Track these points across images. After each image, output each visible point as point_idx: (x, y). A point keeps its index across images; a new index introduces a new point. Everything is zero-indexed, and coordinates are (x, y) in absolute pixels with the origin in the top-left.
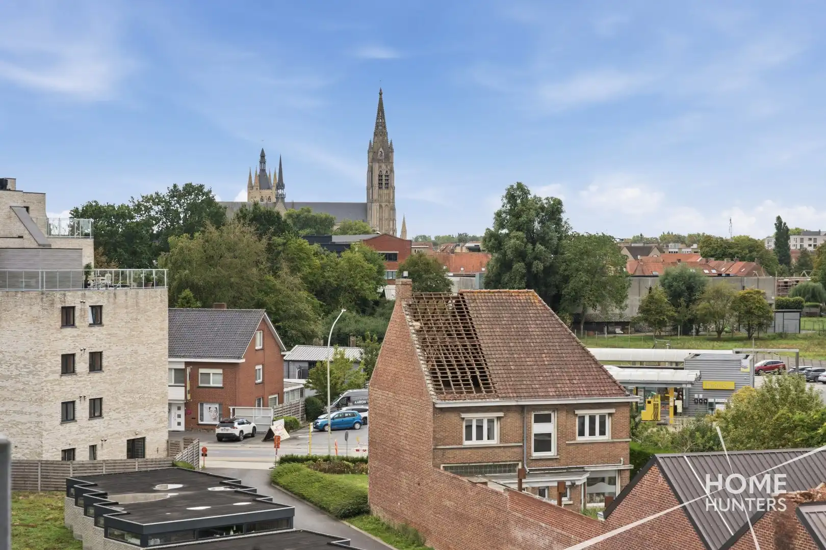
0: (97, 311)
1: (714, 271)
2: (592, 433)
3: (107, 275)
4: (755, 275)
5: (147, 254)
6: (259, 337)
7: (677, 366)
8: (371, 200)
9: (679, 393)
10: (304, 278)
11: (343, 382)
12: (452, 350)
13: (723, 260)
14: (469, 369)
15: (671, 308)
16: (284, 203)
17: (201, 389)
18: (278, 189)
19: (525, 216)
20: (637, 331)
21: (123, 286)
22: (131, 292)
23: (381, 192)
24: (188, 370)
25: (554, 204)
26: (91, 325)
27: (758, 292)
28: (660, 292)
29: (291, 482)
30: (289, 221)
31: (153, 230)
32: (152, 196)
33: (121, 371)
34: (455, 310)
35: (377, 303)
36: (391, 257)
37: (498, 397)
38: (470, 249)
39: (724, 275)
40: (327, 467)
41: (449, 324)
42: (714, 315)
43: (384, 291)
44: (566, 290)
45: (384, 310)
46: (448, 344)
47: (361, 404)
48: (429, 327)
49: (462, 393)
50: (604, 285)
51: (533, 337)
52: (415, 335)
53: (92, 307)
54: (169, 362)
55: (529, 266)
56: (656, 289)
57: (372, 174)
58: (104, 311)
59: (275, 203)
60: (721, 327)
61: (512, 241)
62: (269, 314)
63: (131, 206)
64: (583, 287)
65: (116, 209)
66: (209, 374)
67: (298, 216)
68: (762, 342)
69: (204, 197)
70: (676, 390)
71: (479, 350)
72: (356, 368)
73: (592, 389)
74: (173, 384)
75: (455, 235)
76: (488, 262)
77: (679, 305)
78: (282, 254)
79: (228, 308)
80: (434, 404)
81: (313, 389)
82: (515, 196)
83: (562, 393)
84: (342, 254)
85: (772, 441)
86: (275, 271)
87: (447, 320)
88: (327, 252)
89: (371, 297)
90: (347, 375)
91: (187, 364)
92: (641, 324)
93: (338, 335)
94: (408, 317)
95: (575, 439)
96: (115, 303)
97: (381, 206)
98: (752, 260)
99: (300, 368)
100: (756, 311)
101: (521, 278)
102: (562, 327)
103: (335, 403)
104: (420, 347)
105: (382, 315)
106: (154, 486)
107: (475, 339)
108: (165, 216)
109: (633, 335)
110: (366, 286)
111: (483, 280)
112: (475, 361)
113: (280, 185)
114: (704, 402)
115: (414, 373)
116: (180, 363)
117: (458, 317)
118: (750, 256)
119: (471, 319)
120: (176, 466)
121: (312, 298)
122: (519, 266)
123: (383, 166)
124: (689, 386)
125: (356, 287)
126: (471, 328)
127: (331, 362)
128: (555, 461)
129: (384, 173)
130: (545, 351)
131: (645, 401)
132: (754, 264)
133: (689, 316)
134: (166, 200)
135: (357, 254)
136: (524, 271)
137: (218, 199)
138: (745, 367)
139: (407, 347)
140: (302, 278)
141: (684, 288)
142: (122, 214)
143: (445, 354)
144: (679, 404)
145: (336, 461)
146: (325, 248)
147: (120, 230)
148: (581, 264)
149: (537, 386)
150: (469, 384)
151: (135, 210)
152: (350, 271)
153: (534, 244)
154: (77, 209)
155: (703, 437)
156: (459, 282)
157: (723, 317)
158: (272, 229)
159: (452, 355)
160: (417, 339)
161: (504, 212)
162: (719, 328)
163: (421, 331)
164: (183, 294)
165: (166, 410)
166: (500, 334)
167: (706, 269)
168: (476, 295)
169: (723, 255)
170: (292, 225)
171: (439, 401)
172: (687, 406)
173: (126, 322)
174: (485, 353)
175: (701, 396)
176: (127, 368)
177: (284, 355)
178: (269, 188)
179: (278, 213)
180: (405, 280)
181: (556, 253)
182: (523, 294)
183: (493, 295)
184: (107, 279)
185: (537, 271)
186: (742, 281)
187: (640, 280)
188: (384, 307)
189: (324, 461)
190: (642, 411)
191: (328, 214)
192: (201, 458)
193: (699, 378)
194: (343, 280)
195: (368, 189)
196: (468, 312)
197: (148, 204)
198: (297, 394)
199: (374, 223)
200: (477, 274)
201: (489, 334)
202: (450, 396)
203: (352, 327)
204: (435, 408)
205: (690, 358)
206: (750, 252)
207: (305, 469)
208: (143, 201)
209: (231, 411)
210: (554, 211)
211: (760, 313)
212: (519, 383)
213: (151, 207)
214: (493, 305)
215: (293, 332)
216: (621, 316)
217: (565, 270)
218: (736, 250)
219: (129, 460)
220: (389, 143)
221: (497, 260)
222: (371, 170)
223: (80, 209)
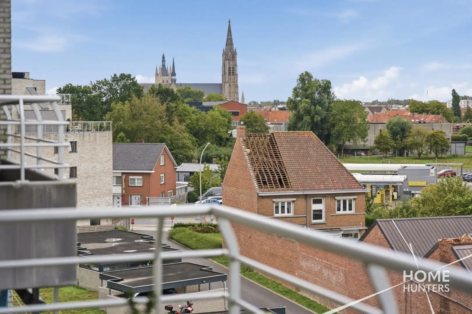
0: (74, 145)
1: (417, 120)
2: (345, 209)
3: (79, 125)
4: (441, 122)
5: (99, 113)
6: (162, 158)
7: (395, 173)
8: (224, 81)
9: (395, 188)
10: (187, 126)
11: (209, 183)
12: (268, 164)
13: (422, 114)
14: (277, 174)
15: (392, 141)
16: (176, 84)
17: (130, 188)
18: (172, 76)
19: (310, 90)
20: (373, 154)
21: (88, 131)
22: (92, 134)
23: (230, 77)
24: (124, 177)
25: (326, 83)
26: (70, 152)
27: (441, 132)
28: (386, 133)
29: (181, 238)
30: (179, 94)
31: (103, 100)
32: (102, 81)
33: (87, 177)
34: (269, 143)
35: (227, 139)
36: (235, 114)
37: (293, 190)
38: (280, 109)
39: (422, 122)
40: (200, 229)
41: (266, 150)
42: (417, 145)
43: (231, 133)
44: (333, 132)
45: (231, 144)
46: (265, 161)
47: (219, 195)
48: (255, 152)
49: (273, 188)
50: (355, 129)
51: (312, 157)
52: (247, 156)
53: (71, 142)
54: (113, 172)
55: (312, 118)
56: (384, 130)
57: (225, 67)
58: (77, 145)
59: (171, 84)
60: (420, 151)
61: (303, 104)
62: (167, 145)
63: (90, 86)
64: (343, 129)
65: (82, 88)
66: (135, 179)
67: (184, 91)
68: (442, 159)
69: (131, 81)
70: (393, 186)
71: (282, 165)
72: (216, 175)
73: (344, 185)
74: (115, 184)
75: (272, 101)
76: (290, 116)
77: (397, 140)
78: (175, 112)
79: (145, 143)
80: (258, 194)
81: (192, 187)
82: (304, 79)
83: (328, 188)
84: (208, 112)
85: (444, 213)
86: (170, 122)
87: (265, 148)
88: (200, 111)
89: (225, 136)
90: (211, 180)
91: (123, 173)
92: (376, 150)
93: (206, 157)
94: (243, 146)
95: (335, 213)
96: (83, 140)
97: (230, 85)
98: (438, 113)
99: (185, 175)
100: (440, 143)
101: (308, 125)
102: (328, 151)
103: (204, 195)
104: (250, 163)
105: (230, 146)
106: (106, 239)
107: (280, 158)
108: (110, 92)
109: (371, 156)
110: (222, 130)
111: (287, 126)
112: (280, 170)
113: (174, 74)
114: (409, 193)
115: (247, 177)
116: (119, 173)
117: (271, 147)
118: (438, 112)
119: (278, 148)
120: (117, 229)
121: (192, 137)
122: (307, 118)
123: (231, 63)
124: (401, 184)
125: (216, 131)
126: (278, 152)
127: (202, 172)
128: (324, 225)
129: (232, 66)
130: (319, 165)
131: (376, 193)
132: (440, 116)
133: (402, 146)
134: (110, 83)
135: (216, 112)
136: (310, 121)
137: (138, 82)
138: (432, 174)
139: (243, 163)
140: (186, 126)
141: (399, 130)
142: (86, 91)
143: (263, 167)
144: (395, 194)
145: (205, 226)
146: (199, 109)
147: (85, 100)
148: (342, 117)
149: (314, 184)
150: (277, 183)
151: (92, 88)
152: (213, 122)
153: (315, 106)
154: (60, 88)
155: (407, 212)
156: (273, 128)
157: (421, 146)
158: (169, 99)
159: (267, 167)
160: (248, 158)
161: (298, 88)
162: (419, 152)
163: (250, 154)
164: (120, 135)
165: (112, 198)
166: (294, 155)
167: (413, 119)
168: (280, 134)
169: (422, 111)
170: (180, 96)
171: (261, 192)
172: (400, 195)
173: (90, 151)
174: (285, 166)
175: (407, 190)
176: (90, 176)
177: (176, 169)
178: (167, 75)
179: (172, 90)
180: (241, 126)
181: (327, 111)
182: (306, 134)
183: (290, 134)
184: (79, 127)
185: (317, 121)
186: (432, 125)
187: (375, 125)
188: (231, 142)
189: (198, 226)
190: (375, 198)
191: (200, 90)
192: (131, 225)
193: (406, 180)
194: (209, 126)
195: (223, 76)
196: (276, 144)
197: (100, 85)
198: (183, 190)
199: (226, 94)
200: (284, 123)
201: (288, 155)
202: (266, 189)
203: (214, 153)
204: (258, 196)
205: (401, 169)
206: (438, 109)
207: (188, 230)
208: (97, 84)
209: (147, 199)
210: (326, 87)
211: (442, 144)
212: (304, 182)
213: (102, 87)
214: (290, 139)
215: (181, 156)
216: (364, 145)
217: (333, 120)
218: (430, 108)
219: (92, 226)
220: (234, 49)
221: (295, 115)
222: (224, 65)
223: (62, 88)
